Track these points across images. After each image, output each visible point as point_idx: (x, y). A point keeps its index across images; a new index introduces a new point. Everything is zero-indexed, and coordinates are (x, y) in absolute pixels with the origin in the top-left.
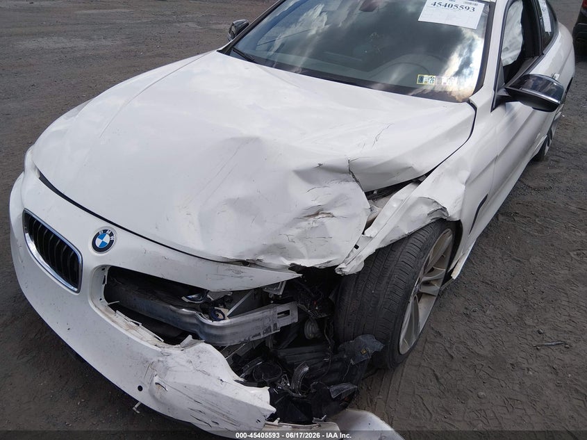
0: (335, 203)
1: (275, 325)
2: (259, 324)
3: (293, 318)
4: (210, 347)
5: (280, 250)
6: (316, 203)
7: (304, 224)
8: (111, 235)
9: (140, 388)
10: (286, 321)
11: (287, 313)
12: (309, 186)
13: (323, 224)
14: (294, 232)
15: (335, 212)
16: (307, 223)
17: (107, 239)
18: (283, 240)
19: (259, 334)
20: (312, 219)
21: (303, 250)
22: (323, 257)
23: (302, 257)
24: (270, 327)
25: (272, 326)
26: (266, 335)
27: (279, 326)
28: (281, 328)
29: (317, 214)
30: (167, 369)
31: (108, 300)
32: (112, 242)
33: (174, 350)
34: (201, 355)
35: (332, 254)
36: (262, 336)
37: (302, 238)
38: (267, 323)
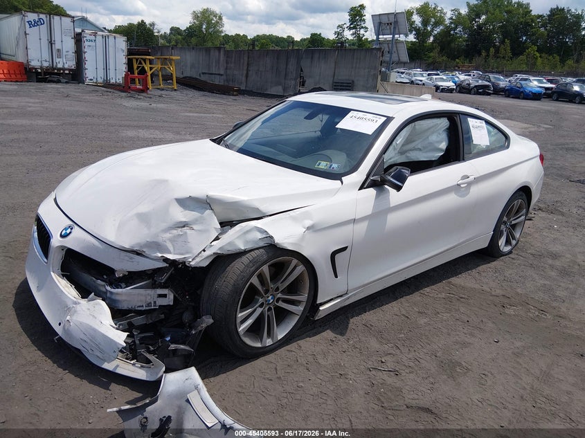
0: (196, 221)
1: (155, 302)
2: (143, 298)
3: (169, 300)
4: (103, 303)
5: (157, 246)
6: (184, 220)
7: (175, 232)
8: (72, 229)
9: (60, 324)
10: (163, 302)
11: (165, 296)
12: (181, 209)
13: (186, 233)
14: (168, 235)
15: (195, 227)
16: (176, 231)
17: (68, 231)
18: (160, 240)
19: (143, 306)
20: (180, 229)
21: (171, 249)
22: (182, 254)
23: (170, 253)
24: (151, 303)
25: (152, 303)
26: (147, 308)
27: (158, 304)
28: (160, 306)
29: (184, 227)
30: (75, 311)
31: (62, 271)
32: (70, 233)
33: (84, 302)
34: (96, 306)
35: (187, 253)
36: (144, 308)
37: (172, 240)
38: (149, 300)
